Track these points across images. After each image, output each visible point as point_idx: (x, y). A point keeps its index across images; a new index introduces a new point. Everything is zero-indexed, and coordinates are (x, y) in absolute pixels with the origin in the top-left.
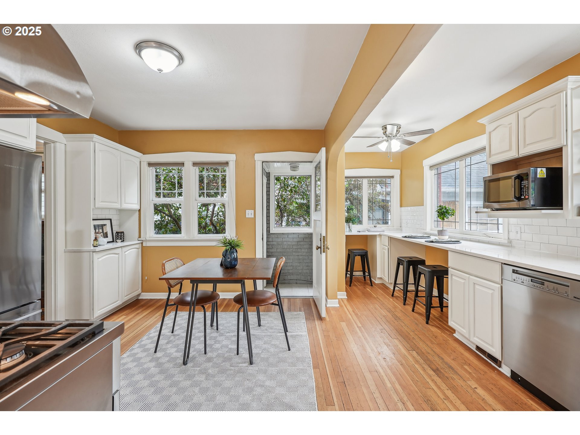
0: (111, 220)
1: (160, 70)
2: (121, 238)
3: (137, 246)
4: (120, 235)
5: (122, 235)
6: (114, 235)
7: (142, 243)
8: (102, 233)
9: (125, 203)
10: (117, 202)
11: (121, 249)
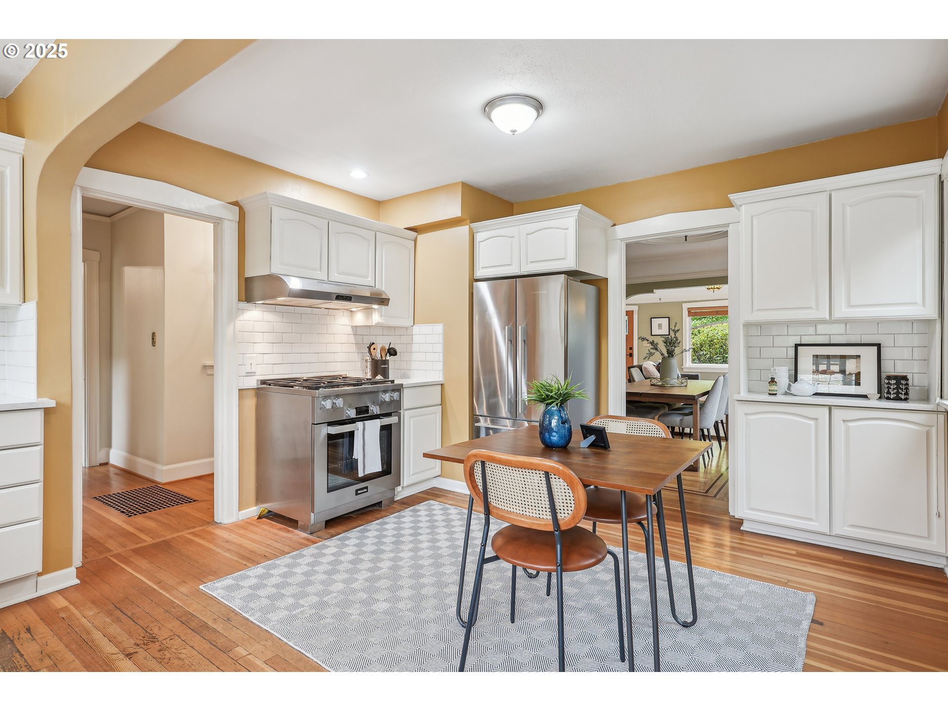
0: (879, 345)
1: (514, 131)
2: (888, 390)
4: (887, 384)
6: (883, 380)
8: (839, 375)
9: (850, 306)
10: (813, 306)
11: (826, 410)
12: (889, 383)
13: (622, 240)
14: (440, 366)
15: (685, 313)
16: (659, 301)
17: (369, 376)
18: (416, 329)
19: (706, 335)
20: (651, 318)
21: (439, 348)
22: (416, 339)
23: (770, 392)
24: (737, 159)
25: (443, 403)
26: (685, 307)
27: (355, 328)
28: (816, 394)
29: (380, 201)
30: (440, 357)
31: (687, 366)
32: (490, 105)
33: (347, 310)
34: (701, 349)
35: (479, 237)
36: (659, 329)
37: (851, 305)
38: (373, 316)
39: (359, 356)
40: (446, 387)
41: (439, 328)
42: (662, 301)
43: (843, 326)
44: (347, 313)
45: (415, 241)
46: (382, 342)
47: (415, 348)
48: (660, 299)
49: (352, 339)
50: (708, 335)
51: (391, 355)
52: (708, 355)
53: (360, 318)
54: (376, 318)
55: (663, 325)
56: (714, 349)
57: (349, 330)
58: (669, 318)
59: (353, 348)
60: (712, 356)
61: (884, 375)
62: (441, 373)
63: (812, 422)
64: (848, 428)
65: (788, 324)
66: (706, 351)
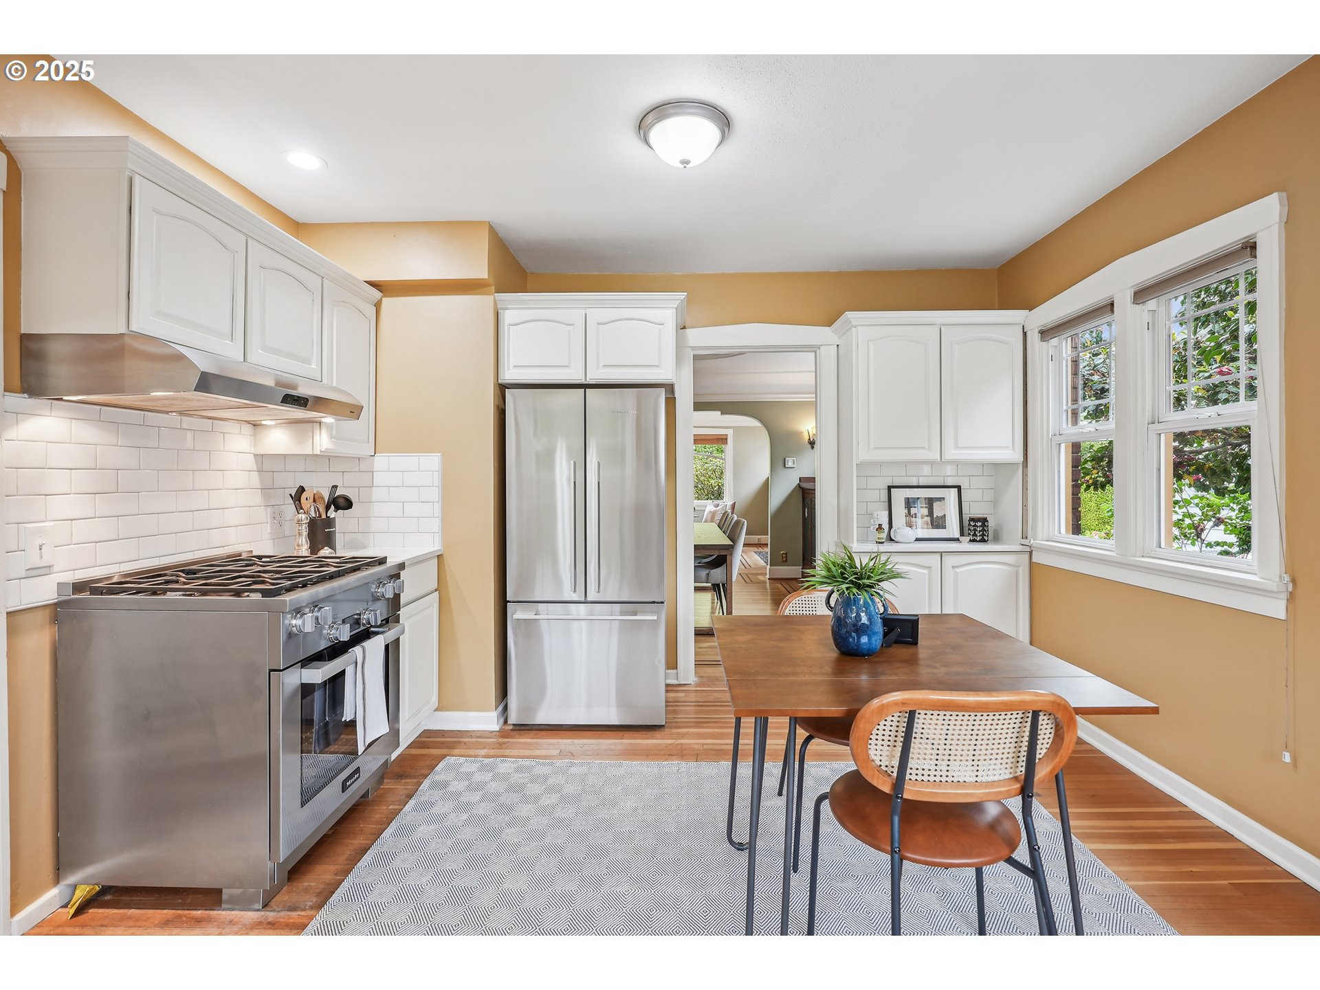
0: (959, 487)
1: (685, 162)
2: (975, 532)
3: (1010, 559)
4: (973, 526)
5: (977, 526)
6: (966, 523)
7: (1031, 553)
8: (929, 518)
9: (957, 447)
10: (927, 447)
11: (938, 556)
12: (975, 526)
13: (693, 348)
14: (436, 524)
17: (304, 551)
18: (380, 461)
21: (435, 494)
22: (379, 479)
23: (878, 541)
24: (828, 272)
25: (441, 587)
27: (260, 458)
28: (917, 540)
29: (301, 221)
30: (437, 508)
32: (661, 110)
33: (248, 422)
35: (508, 317)
37: (959, 446)
38: (317, 437)
39: (267, 512)
40: (448, 560)
41: (432, 462)
43: (930, 467)
44: (247, 429)
45: (378, 306)
46: (319, 485)
47: (377, 494)
49: (255, 480)
51: (337, 508)
53: (278, 439)
54: (322, 441)
57: (250, 462)
59: (257, 498)
61: (966, 518)
62: (438, 537)
63: (925, 571)
64: (956, 574)
65: (880, 464)
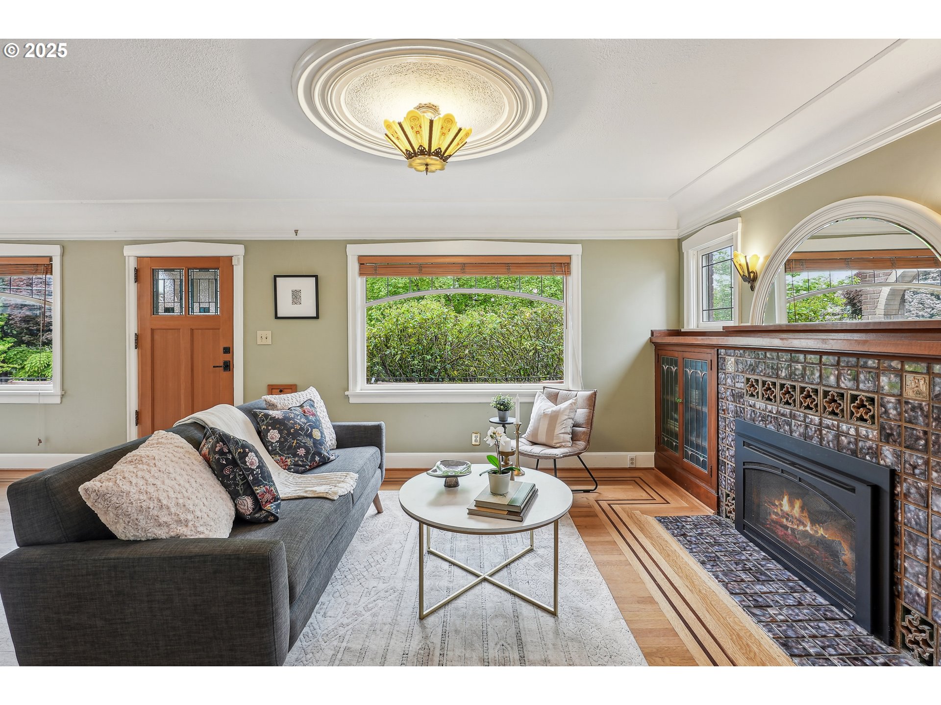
15: (353, 267)
16: (292, 237)
19: (395, 320)
20: (275, 277)
26: (353, 252)
31: (358, 390)
34: (386, 346)
36: (294, 303)
42: (301, 236)
48: (296, 232)
50: (397, 320)
52: (398, 357)
55: (303, 295)
56: (409, 345)
58: (316, 277)
60: (404, 356)
66: (394, 348)
